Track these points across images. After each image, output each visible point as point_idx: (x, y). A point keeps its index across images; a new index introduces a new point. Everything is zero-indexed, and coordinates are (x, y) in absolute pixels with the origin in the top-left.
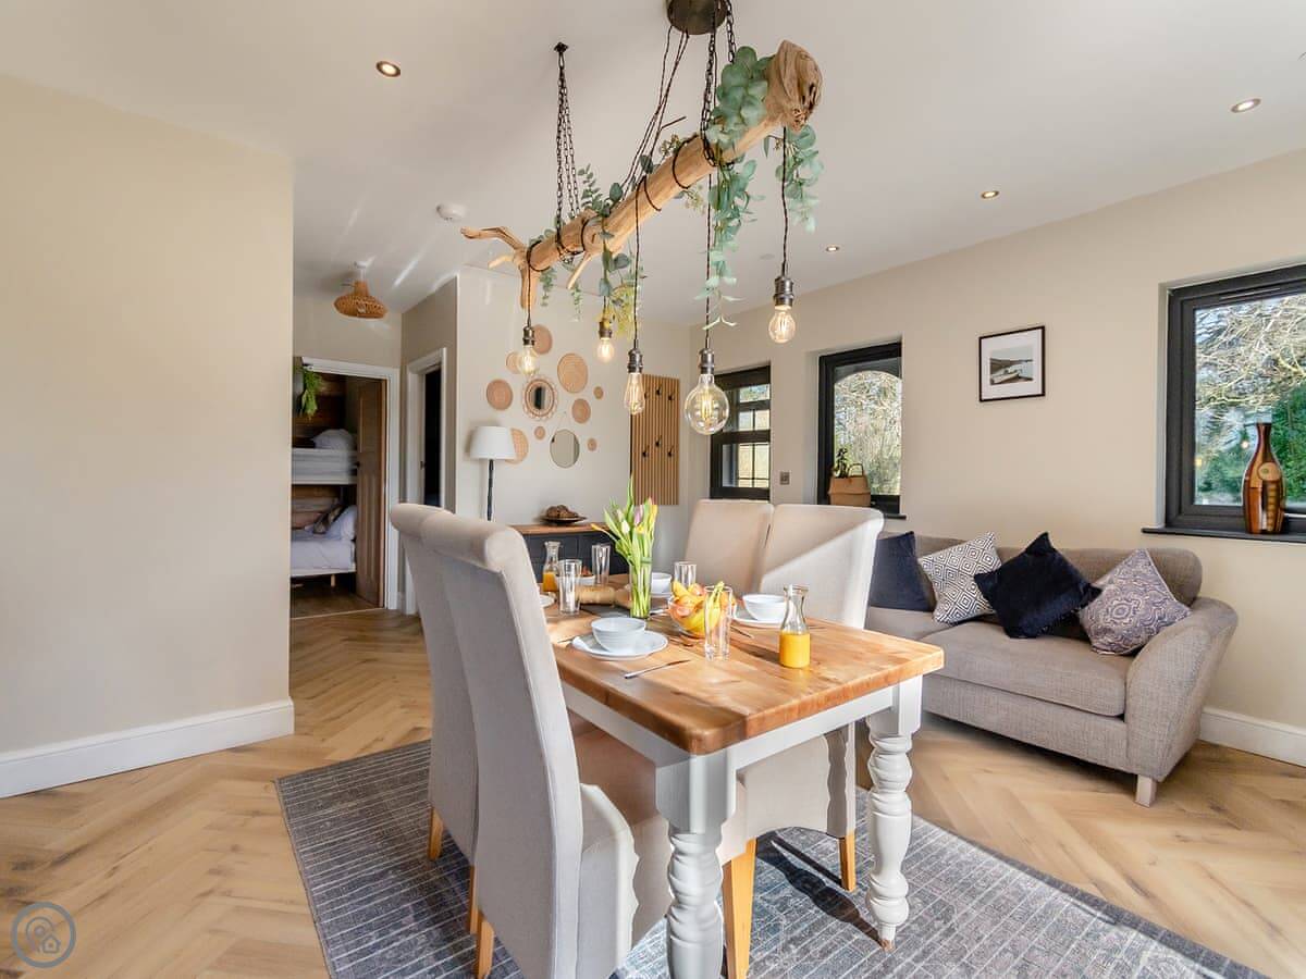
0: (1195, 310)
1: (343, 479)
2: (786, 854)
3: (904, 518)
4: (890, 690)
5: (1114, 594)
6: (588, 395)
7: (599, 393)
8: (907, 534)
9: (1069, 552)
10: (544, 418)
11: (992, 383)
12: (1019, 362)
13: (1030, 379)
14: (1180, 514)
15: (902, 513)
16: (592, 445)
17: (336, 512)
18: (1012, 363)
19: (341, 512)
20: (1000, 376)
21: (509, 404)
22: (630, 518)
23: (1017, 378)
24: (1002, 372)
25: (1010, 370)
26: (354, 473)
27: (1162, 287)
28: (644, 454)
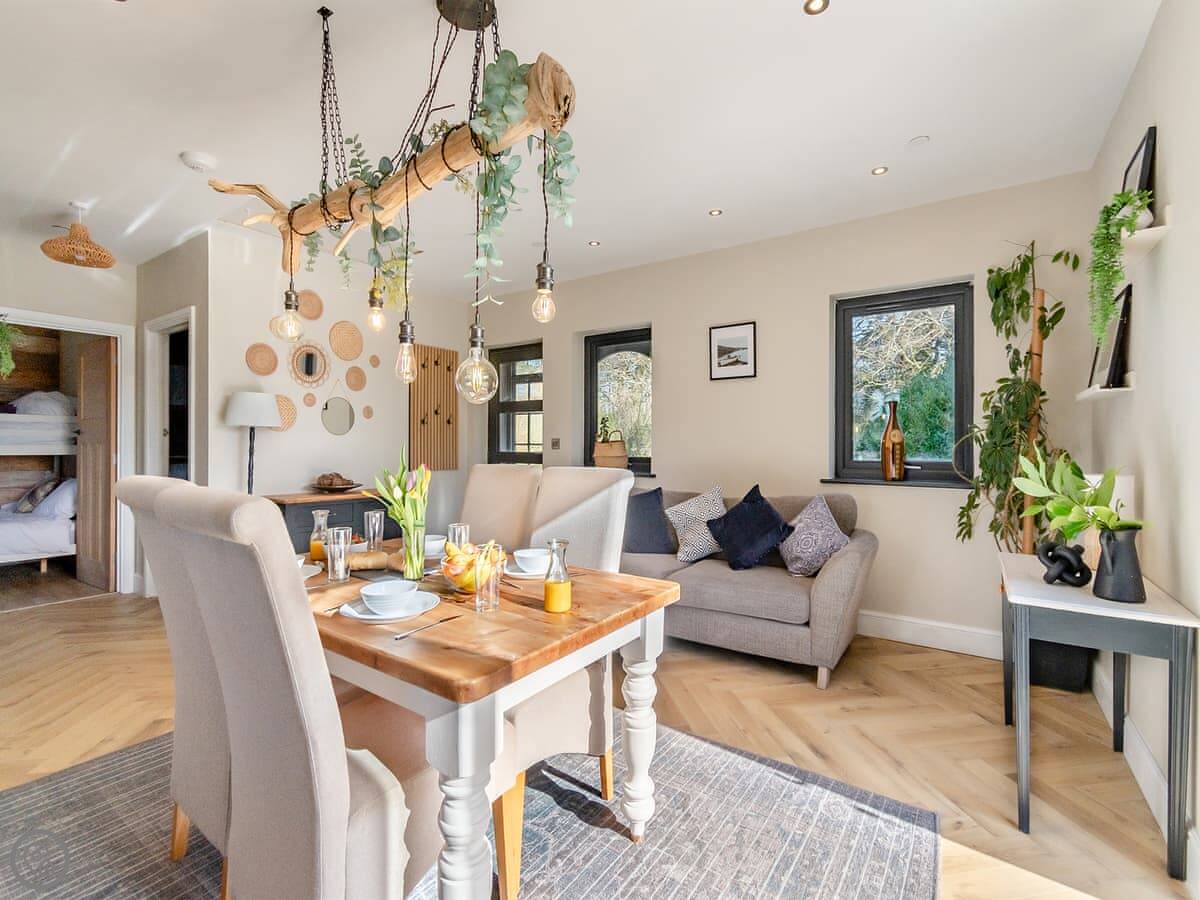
0: (852, 317)
1: (59, 449)
2: (554, 779)
3: (654, 476)
4: (638, 622)
5: (802, 530)
6: (362, 362)
7: (375, 361)
8: (655, 491)
9: (772, 499)
10: (314, 385)
11: (720, 365)
12: (738, 349)
13: (745, 363)
14: (845, 469)
15: (652, 473)
16: (368, 412)
17: (49, 487)
18: (732, 350)
19: (55, 487)
20: (725, 360)
21: (274, 369)
22: (403, 483)
23: (737, 362)
24: (726, 356)
25: (732, 355)
26: (74, 441)
27: (832, 298)
28: (423, 422)
